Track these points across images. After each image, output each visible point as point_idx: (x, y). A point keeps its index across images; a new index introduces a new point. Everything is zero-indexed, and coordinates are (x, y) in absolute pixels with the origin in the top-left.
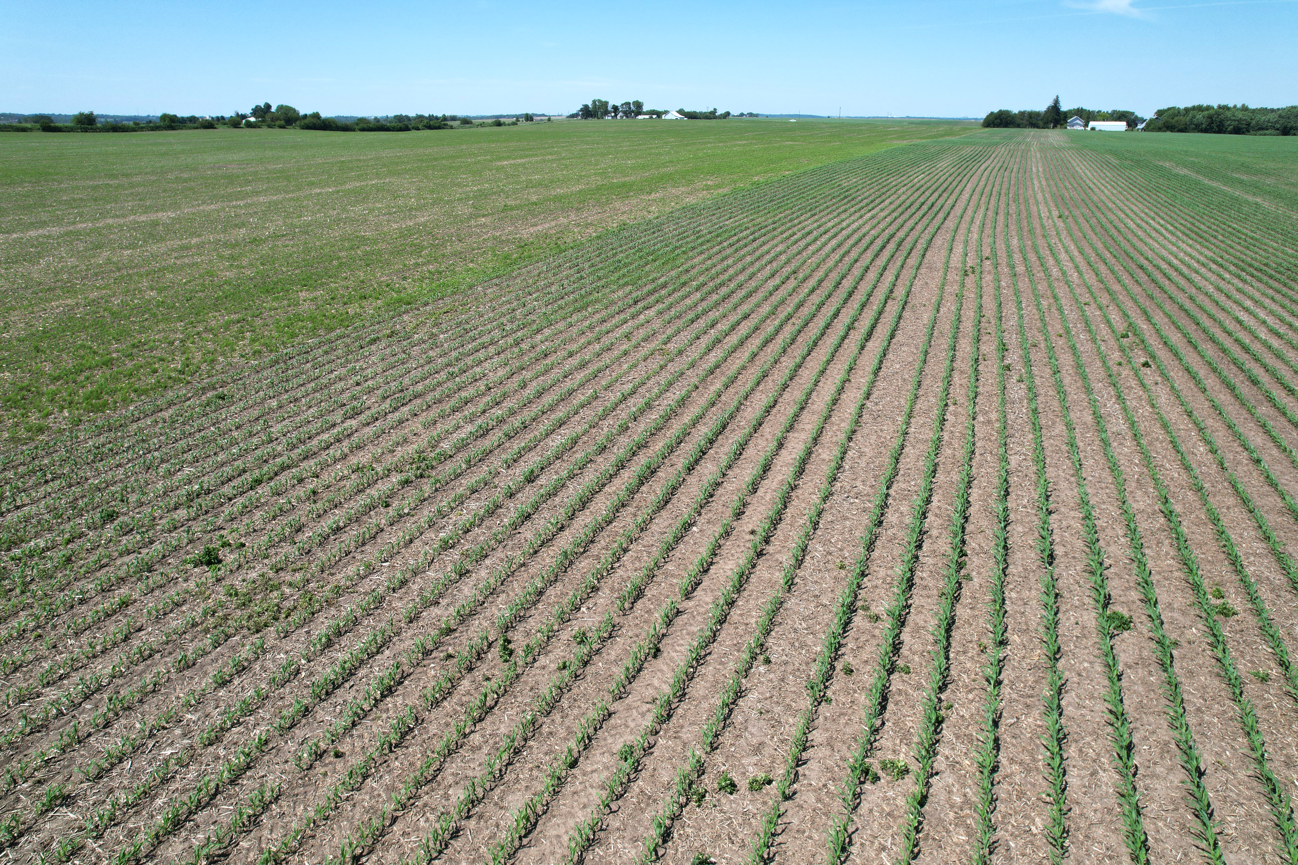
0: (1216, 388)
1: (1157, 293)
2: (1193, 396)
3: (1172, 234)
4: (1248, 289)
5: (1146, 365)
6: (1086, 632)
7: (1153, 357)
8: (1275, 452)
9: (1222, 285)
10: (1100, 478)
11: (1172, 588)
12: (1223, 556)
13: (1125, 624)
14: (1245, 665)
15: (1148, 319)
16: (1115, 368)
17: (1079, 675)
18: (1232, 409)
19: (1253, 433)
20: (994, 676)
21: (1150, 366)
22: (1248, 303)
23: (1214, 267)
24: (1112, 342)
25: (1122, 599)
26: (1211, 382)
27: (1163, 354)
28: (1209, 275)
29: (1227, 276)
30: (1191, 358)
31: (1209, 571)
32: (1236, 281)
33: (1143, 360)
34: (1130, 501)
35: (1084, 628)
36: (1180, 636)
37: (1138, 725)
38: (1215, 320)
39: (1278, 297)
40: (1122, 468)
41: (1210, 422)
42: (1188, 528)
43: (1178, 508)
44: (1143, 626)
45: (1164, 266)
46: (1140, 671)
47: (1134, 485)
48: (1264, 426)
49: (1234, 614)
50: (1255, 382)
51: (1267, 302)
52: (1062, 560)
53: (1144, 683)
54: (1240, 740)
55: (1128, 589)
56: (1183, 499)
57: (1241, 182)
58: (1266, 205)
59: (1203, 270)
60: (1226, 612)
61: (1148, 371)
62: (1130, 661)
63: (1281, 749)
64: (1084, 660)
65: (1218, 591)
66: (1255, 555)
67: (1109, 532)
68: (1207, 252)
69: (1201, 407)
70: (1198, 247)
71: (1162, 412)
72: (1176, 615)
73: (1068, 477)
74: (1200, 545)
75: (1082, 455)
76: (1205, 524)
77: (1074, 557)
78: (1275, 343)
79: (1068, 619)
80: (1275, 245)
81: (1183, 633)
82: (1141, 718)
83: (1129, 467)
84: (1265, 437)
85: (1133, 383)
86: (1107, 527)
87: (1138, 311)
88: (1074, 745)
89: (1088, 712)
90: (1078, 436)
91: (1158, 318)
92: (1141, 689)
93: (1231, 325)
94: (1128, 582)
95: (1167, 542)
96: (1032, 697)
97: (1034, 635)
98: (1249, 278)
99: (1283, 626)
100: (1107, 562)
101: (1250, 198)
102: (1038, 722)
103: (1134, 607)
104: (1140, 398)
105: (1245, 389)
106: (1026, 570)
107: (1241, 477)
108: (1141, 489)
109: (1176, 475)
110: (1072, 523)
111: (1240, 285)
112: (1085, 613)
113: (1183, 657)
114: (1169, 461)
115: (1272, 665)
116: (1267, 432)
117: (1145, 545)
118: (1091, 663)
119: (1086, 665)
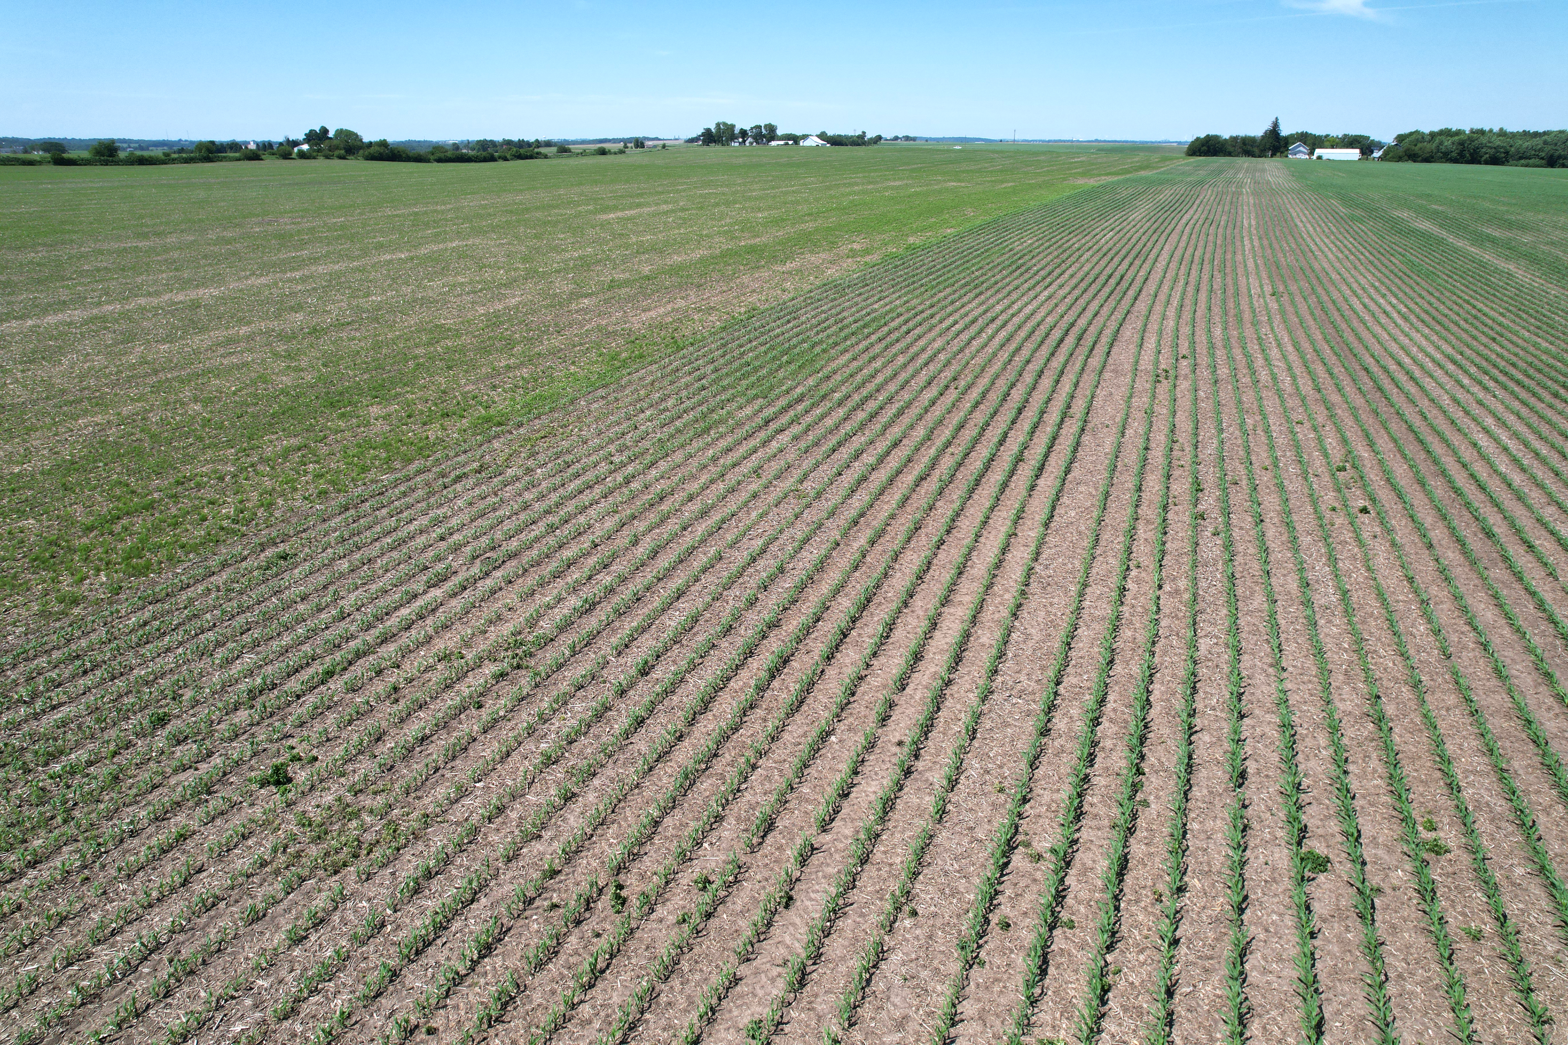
0: (1443, 542)
1: (1383, 408)
2: (1417, 553)
3: (1406, 319)
4: (1489, 400)
5: (1364, 510)
6: (1276, 875)
7: (1373, 500)
8: (1507, 632)
9: (1460, 395)
10: (1303, 668)
11: (1378, 818)
12: (1438, 774)
13: (1321, 864)
14: (1456, 918)
15: (1371, 444)
16: (1328, 514)
17: (1267, 931)
18: (1461, 572)
19: (1483, 606)
20: (1170, 935)
21: (1368, 512)
22: (1489, 421)
23: (1451, 367)
24: (1326, 478)
25: (1320, 831)
26: (1438, 534)
27: (1385, 495)
28: (1444, 379)
29: (1466, 381)
30: (1417, 499)
31: (1421, 795)
32: (1475, 389)
33: (1361, 503)
34: (1335, 697)
35: (1274, 869)
36: (1383, 880)
37: (1331, 996)
38: (1448, 446)
39: (1524, 412)
40: (1329, 654)
41: (1434, 590)
42: (1401, 736)
43: (1390, 710)
44: (1343, 868)
45: (1393, 367)
46: (1336, 925)
47: (1341, 677)
48: (1495, 597)
49: (1446, 851)
50: (1489, 535)
51: (1511, 419)
52: (1254, 779)
53: (1341, 941)
54: (1445, 1014)
55: (1328, 817)
56: (1397, 698)
57: (1493, 241)
58: (1519, 274)
59: (1438, 373)
60: (1437, 849)
61: (1365, 518)
62: (1325, 912)
63: (1490, 1027)
64: (1273, 912)
65: (1430, 822)
66: (1475, 772)
67: (1309, 742)
68: (1445, 347)
69: (1425, 570)
70: (1435, 338)
71: (1379, 578)
72: (1380, 852)
73: (1265, 667)
74: (1413, 759)
75: (1283, 636)
76: (1420, 731)
77: (1267, 776)
78: (1517, 479)
79: (1257, 858)
80: (1527, 334)
81: (1387, 876)
82: (1334, 987)
83: (1337, 653)
84: (1497, 611)
85: (1348, 536)
86: (1307, 735)
87: (1360, 433)
88: (1257, 1020)
89: (1275, 979)
90: (1280, 610)
91: (1383, 442)
92: (1336, 949)
93: (1467, 454)
94: (1327, 808)
95: (1374, 755)
96: (1212, 958)
97: (1216, 878)
98: (1491, 384)
99: (1501, 868)
100: (1306, 782)
101: (1502, 265)
102: (1218, 992)
103: (1332, 842)
104: (1354, 558)
105: (1476, 543)
106: (1211, 793)
107: (1466, 667)
108: (1349, 684)
109: (1391, 665)
110: (1267, 730)
111: (1481, 395)
112: (1277, 849)
113: (1386, 908)
114: (1383, 644)
115: (1487, 918)
116: (1499, 606)
117: (1351, 759)
118: (1280, 915)
119: (1275, 917)
